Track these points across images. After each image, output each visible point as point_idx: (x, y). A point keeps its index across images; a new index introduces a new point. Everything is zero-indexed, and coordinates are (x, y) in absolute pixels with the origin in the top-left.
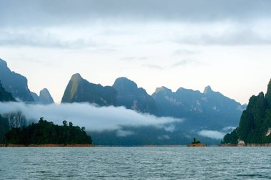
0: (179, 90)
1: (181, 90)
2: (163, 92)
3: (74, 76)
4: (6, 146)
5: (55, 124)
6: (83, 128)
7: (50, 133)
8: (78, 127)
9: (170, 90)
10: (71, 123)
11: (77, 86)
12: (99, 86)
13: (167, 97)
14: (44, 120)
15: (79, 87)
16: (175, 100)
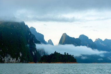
0: (105, 40)
1: (106, 40)
2: (99, 40)
3: (63, 34)
4: (41, 63)
5: (61, 54)
6: (73, 55)
7: (59, 57)
8: (71, 55)
9: (102, 40)
10: (68, 53)
11: (65, 38)
12: (74, 38)
13: (100, 43)
14: (56, 52)
15: (66, 39)
16: (104, 44)
